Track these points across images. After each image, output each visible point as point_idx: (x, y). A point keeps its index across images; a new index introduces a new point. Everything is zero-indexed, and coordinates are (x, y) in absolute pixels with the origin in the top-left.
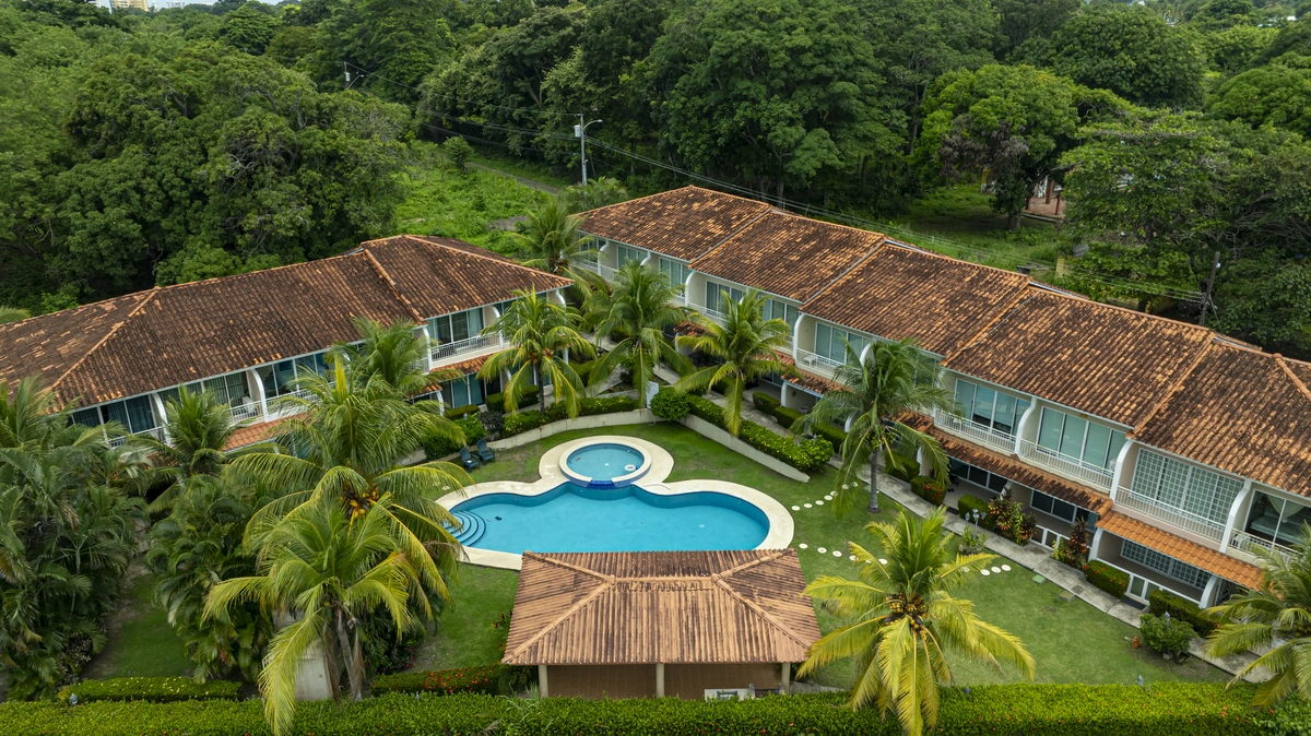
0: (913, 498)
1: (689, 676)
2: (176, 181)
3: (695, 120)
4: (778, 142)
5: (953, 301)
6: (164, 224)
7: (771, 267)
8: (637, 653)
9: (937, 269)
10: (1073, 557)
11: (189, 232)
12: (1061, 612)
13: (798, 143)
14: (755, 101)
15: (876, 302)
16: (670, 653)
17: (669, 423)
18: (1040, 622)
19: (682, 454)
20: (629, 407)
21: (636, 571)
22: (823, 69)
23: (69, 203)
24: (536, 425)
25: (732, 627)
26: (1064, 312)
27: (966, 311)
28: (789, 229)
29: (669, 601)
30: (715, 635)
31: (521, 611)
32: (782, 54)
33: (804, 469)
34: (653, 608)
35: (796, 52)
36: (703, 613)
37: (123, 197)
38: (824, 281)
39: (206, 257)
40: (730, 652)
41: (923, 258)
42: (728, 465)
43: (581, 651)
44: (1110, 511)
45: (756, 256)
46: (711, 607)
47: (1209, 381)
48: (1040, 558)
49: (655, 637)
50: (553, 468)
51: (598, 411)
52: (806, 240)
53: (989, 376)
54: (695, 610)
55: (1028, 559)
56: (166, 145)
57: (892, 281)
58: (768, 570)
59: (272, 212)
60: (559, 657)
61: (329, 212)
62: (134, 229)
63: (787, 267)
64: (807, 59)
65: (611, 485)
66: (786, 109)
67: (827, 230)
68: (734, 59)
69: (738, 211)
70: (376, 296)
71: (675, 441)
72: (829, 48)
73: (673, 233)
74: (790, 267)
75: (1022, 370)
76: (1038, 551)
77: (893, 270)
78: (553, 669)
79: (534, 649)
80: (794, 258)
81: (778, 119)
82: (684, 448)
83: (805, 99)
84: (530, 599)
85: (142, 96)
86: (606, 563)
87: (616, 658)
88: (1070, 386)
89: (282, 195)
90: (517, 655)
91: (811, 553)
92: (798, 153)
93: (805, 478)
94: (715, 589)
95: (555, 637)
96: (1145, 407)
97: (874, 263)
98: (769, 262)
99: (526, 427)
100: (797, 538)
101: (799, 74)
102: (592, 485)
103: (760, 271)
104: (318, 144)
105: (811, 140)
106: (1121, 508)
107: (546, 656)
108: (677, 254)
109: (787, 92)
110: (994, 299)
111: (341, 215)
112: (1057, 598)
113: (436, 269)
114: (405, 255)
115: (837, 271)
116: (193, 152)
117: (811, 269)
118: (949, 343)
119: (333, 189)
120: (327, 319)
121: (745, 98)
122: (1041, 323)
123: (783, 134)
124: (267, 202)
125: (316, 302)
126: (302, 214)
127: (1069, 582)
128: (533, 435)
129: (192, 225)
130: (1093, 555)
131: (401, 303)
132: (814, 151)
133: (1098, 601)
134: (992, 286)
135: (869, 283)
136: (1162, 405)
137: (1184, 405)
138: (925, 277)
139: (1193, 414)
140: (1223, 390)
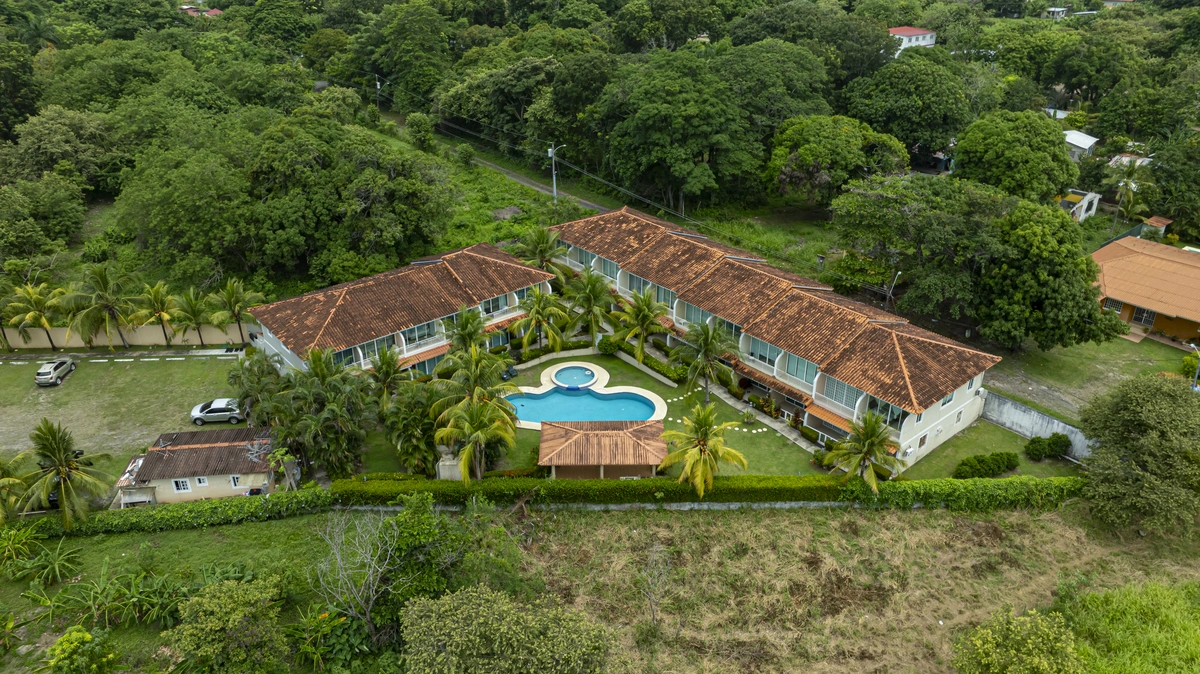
0: (728, 396)
1: (613, 471)
2: (324, 211)
3: (626, 153)
4: (677, 174)
5: (753, 296)
6: (317, 235)
7: (663, 270)
8: (593, 461)
9: (750, 275)
10: (796, 424)
11: (330, 239)
12: (785, 450)
13: (689, 173)
14: (663, 146)
15: (716, 294)
16: (606, 461)
17: (607, 355)
18: (774, 454)
19: (614, 372)
20: (586, 346)
21: (591, 429)
22: (705, 128)
23: (265, 225)
24: (537, 356)
25: (632, 451)
26: (805, 304)
27: (757, 302)
28: (675, 245)
29: (606, 441)
30: (624, 454)
31: (543, 445)
32: (680, 120)
33: (675, 381)
34: (599, 444)
35: (688, 119)
36: (620, 446)
37: (296, 222)
38: (690, 281)
39: (344, 256)
40: (630, 461)
41: (743, 268)
42: (637, 378)
43: (570, 460)
44: (812, 403)
45: (656, 262)
46: (623, 443)
47: (861, 343)
48: (782, 425)
49: (600, 455)
50: (548, 378)
51: (570, 349)
52: (683, 254)
53: (763, 338)
54: (616, 445)
55: (776, 425)
56: (315, 189)
57: (726, 282)
58: (649, 429)
59: (382, 231)
60: (561, 462)
61: (411, 228)
62: (301, 240)
63: (672, 271)
64: (696, 122)
65: (578, 389)
66: (681, 153)
67: (695, 247)
68: (650, 122)
69: (648, 231)
70: (453, 289)
71: (611, 364)
72: (709, 116)
73: (611, 245)
74: (674, 271)
75: (779, 335)
76: (782, 422)
77: (727, 275)
78: (558, 467)
79: (551, 459)
80: (676, 265)
81: (677, 160)
82: (615, 369)
83: (693, 145)
84: (547, 440)
85: (300, 159)
86: (579, 426)
87: (584, 463)
88: (798, 344)
89: (387, 221)
90: (544, 461)
91: (674, 422)
92: (689, 180)
93: (676, 385)
94: (625, 437)
95: (559, 455)
96: (827, 356)
97: (718, 270)
98: (663, 267)
99: (532, 358)
100: (668, 415)
101: (691, 131)
102: (568, 389)
103: (657, 272)
104: (405, 189)
105: (697, 171)
106: (817, 402)
107: (556, 462)
108: (612, 259)
109: (683, 141)
110: (773, 295)
111: (417, 229)
112: (784, 442)
114: (465, 263)
115: (698, 275)
116: (331, 194)
117: (684, 273)
118: (746, 320)
119: (413, 214)
120: (431, 303)
121: (657, 145)
122: (792, 310)
123: (681, 168)
124: (379, 225)
125: (424, 294)
126: (397, 231)
127: (792, 436)
128: (535, 362)
129: (332, 236)
130: (805, 424)
131: (466, 292)
132: (699, 178)
133: (803, 444)
134: (774, 288)
135: (713, 282)
136: (837, 355)
137: (846, 355)
138: (742, 280)
139: (848, 360)
140: (865, 348)
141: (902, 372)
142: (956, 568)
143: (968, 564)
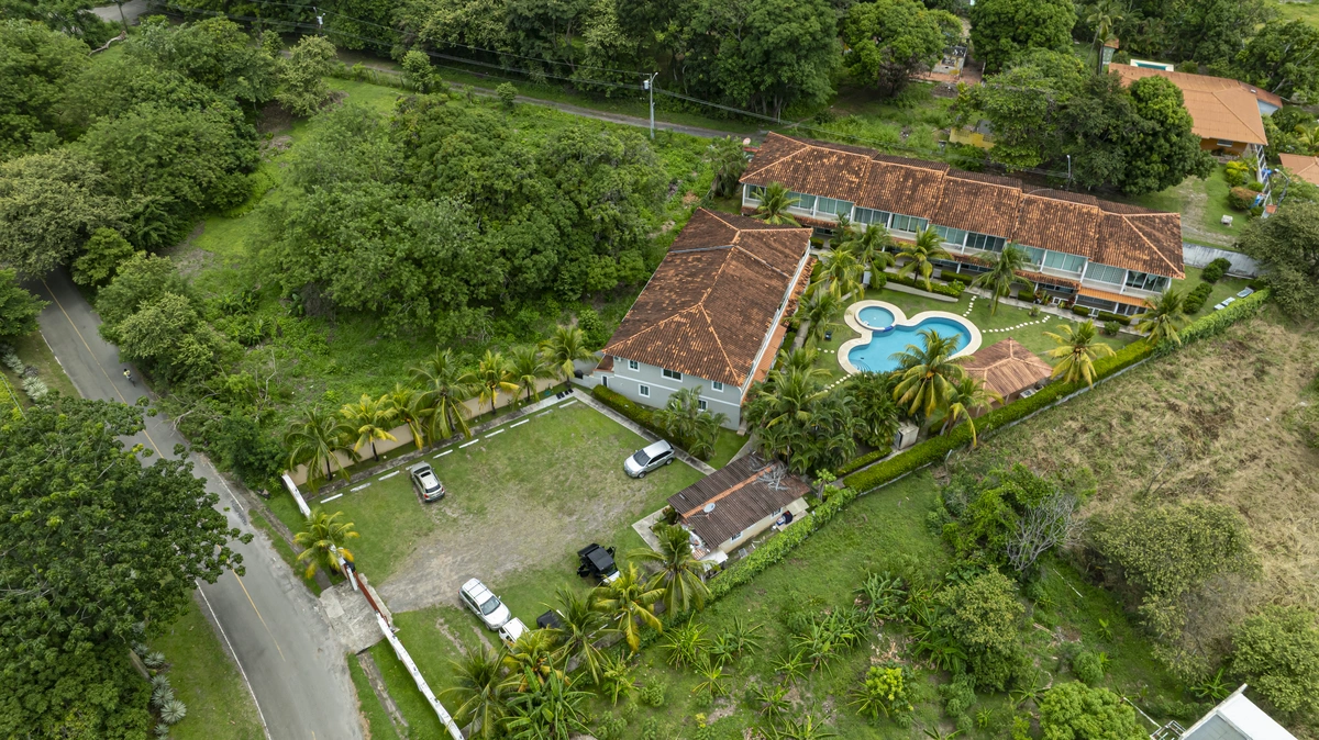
5: (997, 208)
8: (1011, 390)
9: (979, 190)
10: (1069, 307)
16: (1019, 385)
17: (877, 289)
19: (898, 303)
25: (1028, 371)
26: (1041, 206)
28: (891, 172)
29: (1005, 369)
30: (1025, 375)
33: (957, 297)
34: (1003, 373)
36: (1018, 370)
40: (1035, 379)
41: (967, 183)
42: (923, 303)
44: (1081, 287)
45: (887, 193)
46: (1017, 367)
47: (1106, 230)
48: (1057, 309)
49: (1011, 382)
50: (858, 326)
52: (906, 180)
54: (1014, 369)
55: (1052, 311)
57: (963, 200)
58: (1016, 348)
63: (909, 199)
67: (911, 171)
69: (855, 163)
70: (763, 271)
71: (890, 297)
74: (911, 198)
76: (1052, 306)
77: (960, 193)
80: (909, 193)
82: (894, 299)
87: (1007, 393)
88: (1062, 244)
91: (988, 333)
93: (953, 299)
94: (1015, 362)
96: (1091, 248)
97: (946, 189)
98: (898, 193)
106: (1086, 286)
110: (1012, 204)
113: (769, 246)
114: (751, 242)
115: (936, 198)
117: (922, 199)
120: (762, 292)
122: (1036, 213)
125: (750, 285)
127: (1072, 316)
130: (1077, 305)
131: (774, 271)
133: (1080, 320)
134: (1008, 197)
135: (952, 202)
136: (1096, 245)
137: (1101, 242)
138: (976, 194)
139: (1107, 247)
140: (1111, 235)
141: (1150, 247)
142: (1245, 380)
143: (1250, 373)
